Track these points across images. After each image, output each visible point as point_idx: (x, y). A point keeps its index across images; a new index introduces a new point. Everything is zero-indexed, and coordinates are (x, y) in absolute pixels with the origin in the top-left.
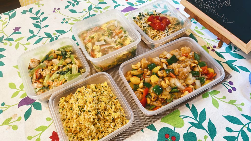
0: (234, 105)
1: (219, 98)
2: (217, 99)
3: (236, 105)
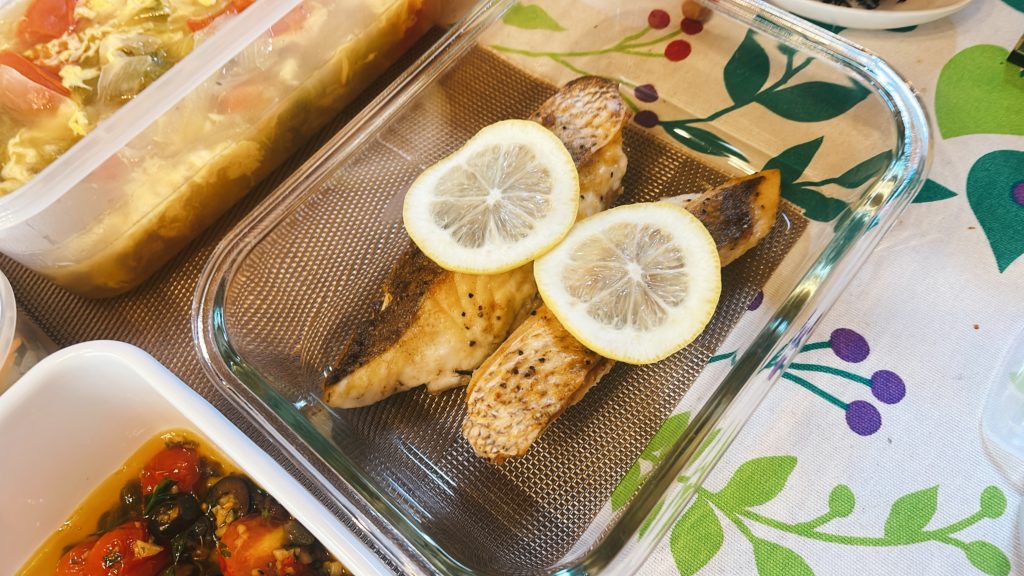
0: (933, 544)
1: (803, 518)
2: (791, 542)
3: (952, 536)
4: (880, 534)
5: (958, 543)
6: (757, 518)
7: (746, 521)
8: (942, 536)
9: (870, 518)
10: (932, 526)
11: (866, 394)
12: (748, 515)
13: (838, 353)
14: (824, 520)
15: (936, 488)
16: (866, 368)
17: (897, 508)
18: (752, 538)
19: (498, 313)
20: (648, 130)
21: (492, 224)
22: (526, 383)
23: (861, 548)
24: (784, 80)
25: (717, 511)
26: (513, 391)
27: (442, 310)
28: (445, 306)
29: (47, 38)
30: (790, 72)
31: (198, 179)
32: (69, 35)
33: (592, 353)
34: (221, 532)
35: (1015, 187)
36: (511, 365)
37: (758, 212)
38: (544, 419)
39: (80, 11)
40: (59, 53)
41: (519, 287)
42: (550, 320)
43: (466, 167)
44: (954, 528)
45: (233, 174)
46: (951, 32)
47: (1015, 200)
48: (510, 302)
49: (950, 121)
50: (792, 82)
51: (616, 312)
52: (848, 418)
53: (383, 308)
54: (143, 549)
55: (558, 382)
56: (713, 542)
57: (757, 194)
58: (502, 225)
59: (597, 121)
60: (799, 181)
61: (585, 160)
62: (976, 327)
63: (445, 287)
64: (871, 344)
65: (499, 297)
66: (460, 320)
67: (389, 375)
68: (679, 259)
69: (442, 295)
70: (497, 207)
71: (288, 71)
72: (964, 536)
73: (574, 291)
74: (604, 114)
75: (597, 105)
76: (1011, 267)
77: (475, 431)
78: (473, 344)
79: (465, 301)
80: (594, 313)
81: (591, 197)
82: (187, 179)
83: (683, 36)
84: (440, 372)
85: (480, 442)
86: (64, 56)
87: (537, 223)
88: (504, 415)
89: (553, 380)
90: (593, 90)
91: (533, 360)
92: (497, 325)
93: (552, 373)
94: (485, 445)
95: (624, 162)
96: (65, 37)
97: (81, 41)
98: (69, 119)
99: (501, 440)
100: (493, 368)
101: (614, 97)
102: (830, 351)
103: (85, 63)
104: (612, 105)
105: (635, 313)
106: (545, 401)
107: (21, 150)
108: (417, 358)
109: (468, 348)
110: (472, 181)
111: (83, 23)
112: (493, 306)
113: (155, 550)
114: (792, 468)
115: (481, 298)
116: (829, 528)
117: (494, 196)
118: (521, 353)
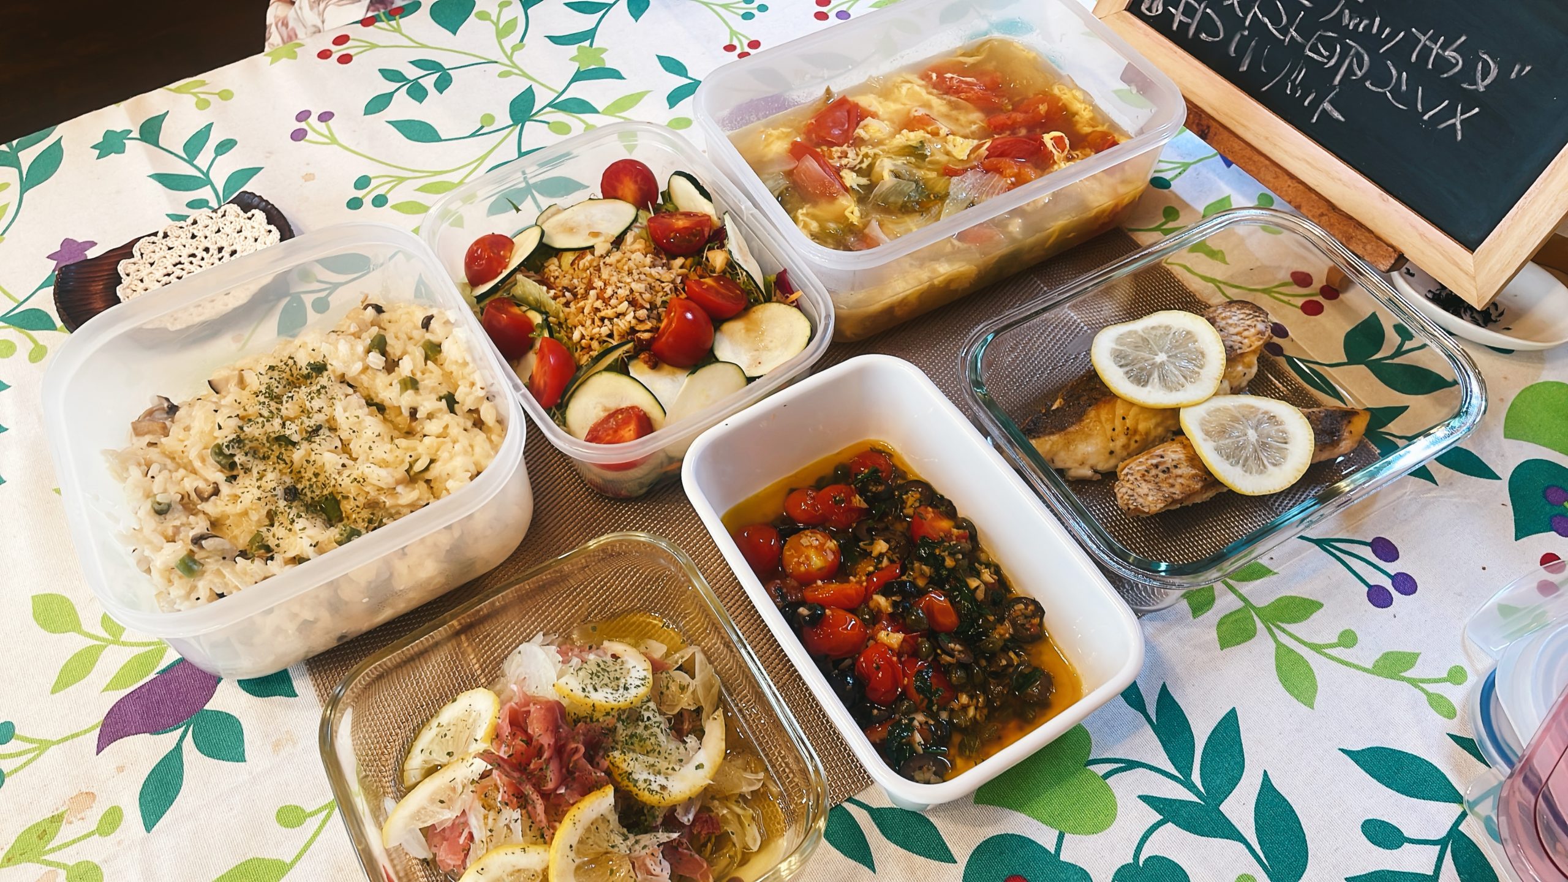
0: (1405, 684)
1: (1317, 641)
2: (1304, 651)
3: (1420, 684)
4: (1369, 666)
5: (1423, 690)
6: (1284, 631)
7: (1275, 630)
8: (1414, 682)
9: (1366, 653)
10: (1406, 674)
11: (1387, 584)
12: (1278, 627)
13: (1374, 552)
14: (1332, 646)
15: (1418, 655)
16: (1392, 568)
17: (1386, 656)
18: (1276, 640)
19: (1137, 438)
20: (1273, 358)
21: (1156, 375)
22: (1162, 476)
23: (1353, 670)
24: (1392, 357)
25: (1256, 618)
26: (1153, 476)
27: (1100, 422)
28: (1103, 419)
29: (831, 144)
30: (1399, 352)
31: (936, 282)
32: (848, 147)
33: (1210, 474)
34: (909, 511)
35: (1548, 487)
36: (1154, 461)
37: (1346, 434)
38: (1170, 500)
39: (860, 132)
40: (840, 158)
41: (1157, 425)
42: (1188, 446)
43: (1141, 333)
44: (1423, 681)
45: (953, 286)
46: (1540, 365)
47: (1546, 497)
48: (1147, 434)
49: (1515, 428)
50: (1397, 361)
51: (1233, 455)
52: (1368, 593)
53: (1054, 408)
54: (858, 501)
55: (1184, 479)
56: (1249, 634)
57: (1350, 422)
58: (1163, 379)
59: (1246, 333)
60: (1382, 430)
61: (1233, 357)
62: (1484, 569)
63: (1108, 407)
64: (1400, 554)
65: (1142, 427)
66: (1109, 432)
67: (1050, 451)
68: (1285, 439)
69: (1104, 414)
70: (1162, 364)
71: (1016, 226)
72: (1430, 688)
73: (1207, 433)
74: (1253, 330)
75: (1249, 322)
76: (1524, 539)
77: (1124, 490)
78: (1112, 453)
79: (1118, 423)
80: (1218, 450)
81: (1226, 384)
82: (931, 279)
83: (1320, 299)
84: (1082, 464)
85: (1126, 497)
86: (844, 161)
87: (1188, 385)
88: (1144, 488)
89: (1180, 480)
90: (1248, 312)
91: (1169, 464)
92: (1133, 446)
93: (1181, 476)
94: (1129, 500)
95: (1255, 370)
96: (845, 147)
97: (857, 155)
98: (845, 209)
99: (1140, 500)
100: (1141, 460)
101: (1264, 322)
102: (1369, 549)
103: (860, 172)
104: (1261, 326)
105: (1246, 459)
106: (1172, 490)
107: (807, 219)
108: (1072, 448)
109: (1107, 455)
110: (1144, 342)
111: (859, 142)
112: (1136, 431)
113: (865, 505)
114: (1319, 609)
115: (1129, 423)
116: (1333, 652)
117: (1161, 357)
118: (1162, 457)
